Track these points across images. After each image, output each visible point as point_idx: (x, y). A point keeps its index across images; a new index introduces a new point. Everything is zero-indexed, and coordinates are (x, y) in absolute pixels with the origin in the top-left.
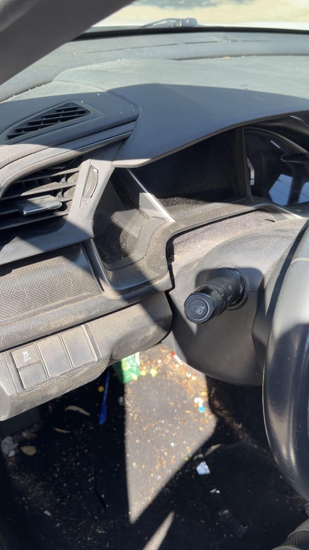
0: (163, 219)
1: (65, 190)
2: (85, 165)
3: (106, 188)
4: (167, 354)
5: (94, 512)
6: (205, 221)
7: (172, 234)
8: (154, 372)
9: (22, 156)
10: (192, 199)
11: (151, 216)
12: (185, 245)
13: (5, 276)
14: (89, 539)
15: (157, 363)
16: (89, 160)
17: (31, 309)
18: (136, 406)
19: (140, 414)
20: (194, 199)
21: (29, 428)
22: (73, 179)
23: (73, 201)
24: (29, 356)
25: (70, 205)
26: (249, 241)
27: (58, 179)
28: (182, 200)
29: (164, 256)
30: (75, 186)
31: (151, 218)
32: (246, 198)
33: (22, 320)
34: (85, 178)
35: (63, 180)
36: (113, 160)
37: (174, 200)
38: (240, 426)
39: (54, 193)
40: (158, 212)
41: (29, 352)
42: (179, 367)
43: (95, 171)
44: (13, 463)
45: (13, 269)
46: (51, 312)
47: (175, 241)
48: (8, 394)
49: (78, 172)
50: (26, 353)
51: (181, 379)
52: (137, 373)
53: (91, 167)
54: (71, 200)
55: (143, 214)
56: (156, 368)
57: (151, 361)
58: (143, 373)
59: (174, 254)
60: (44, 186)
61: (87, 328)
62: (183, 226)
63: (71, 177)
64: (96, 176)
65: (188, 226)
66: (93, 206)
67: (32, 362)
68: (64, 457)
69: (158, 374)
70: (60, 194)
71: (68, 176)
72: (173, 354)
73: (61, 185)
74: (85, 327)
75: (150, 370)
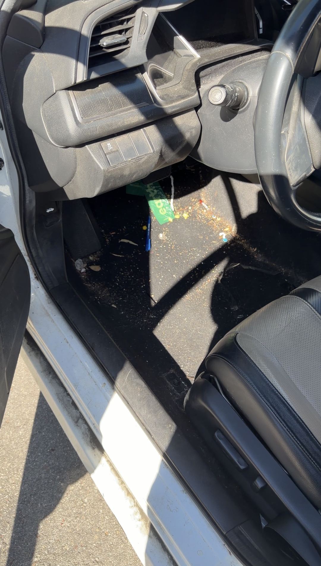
0: (192, 56)
1: (126, 30)
2: (139, 11)
3: (153, 27)
4: (196, 202)
5: (147, 306)
6: (223, 57)
7: (199, 66)
8: (186, 216)
9: (101, 5)
10: (213, 42)
11: (182, 55)
12: (208, 78)
13: (95, 89)
14: (145, 321)
15: (188, 209)
16: (142, 8)
17: (112, 111)
18: (173, 240)
19: (176, 245)
20: (214, 41)
21: (93, 254)
22: (132, 22)
23: (133, 37)
24: (111, 146)
25: (131, 40)
26: (252, 63)
27: (122, 23)
28: (205, 42)
29: (194, 81)
30: (133, 27)
31: (183, 57)
32: (253, 40)
33: (108, 117)
34: (140, 21)
35: (125, 23)
36: (157, 6)
37: (199, 43)
38: (255, 250)
39: (120, 32)
40: (188, 51)
41: (111, 144)
42: (207, 212)
43: (146, 15)
44: (85, 276)
45: (99, 84)
46: (124, 113)
47: (202, 74)
48: (102, 168)
49: (135, 17)
50: (109, 144)
51: (208, 221)
52: (172, 217)
53: (143, 13)
54: (131, 37)
55: (177, 54)
56: (188, 213)
57: (183, 208)
58: (177, 217)
59: (200, 85)
60: (114, 28)
61: (145, 131)
62: (206, 61)
63: (130, 21)
64: (146, 19)
65: (210, 60)
66: (146, 40)
67: (114, 150)
68: (122, 272)
69: (189, 217)
70: (124, 33)
71: (128, 20)
72: (201, 202)
73: (124, 27)
74: (143, 130)
75: (182, 214)
